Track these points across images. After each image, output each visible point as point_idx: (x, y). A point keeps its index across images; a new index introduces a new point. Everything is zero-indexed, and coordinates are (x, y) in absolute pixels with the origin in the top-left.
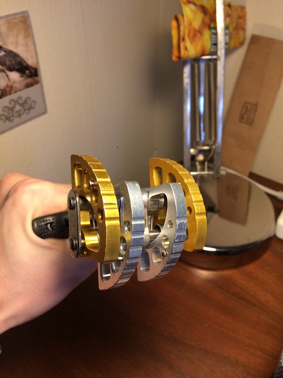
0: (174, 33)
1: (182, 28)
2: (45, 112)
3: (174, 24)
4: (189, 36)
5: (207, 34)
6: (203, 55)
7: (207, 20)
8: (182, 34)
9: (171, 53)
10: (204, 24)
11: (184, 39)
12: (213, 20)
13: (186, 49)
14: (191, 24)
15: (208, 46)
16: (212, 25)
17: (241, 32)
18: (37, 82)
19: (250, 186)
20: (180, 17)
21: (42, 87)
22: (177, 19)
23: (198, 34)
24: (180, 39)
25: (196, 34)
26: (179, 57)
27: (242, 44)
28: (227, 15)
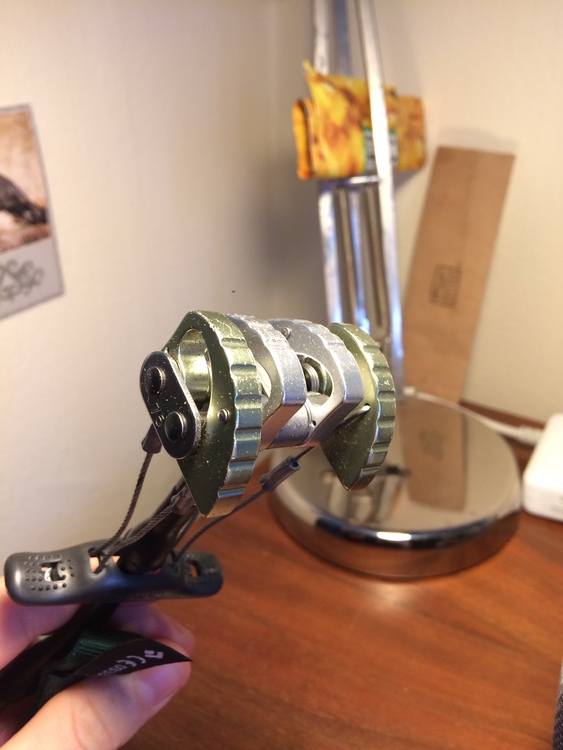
1: (312, 121)
2: (59, 292)
3: (297, 114)
4: (325, 134)
5: (357, 137)
6: (353, 174)
7: (356, 113)
8: (312, 130)
9: (294, 166)
10: (349, 118)
11: (316, 140)
12: (366, 113)
13: (321, 157)
14: (327, 116)
15: (361, 159)
16: (365, 123)
17: (418, 144)
18: (46, 235)
19: (465, 421)
20: (307, 103)
21: (55, 245)
22: (302, 106)
23: (342, 137)
24: (310, 140)
25: (337, 134)
26: (311, 173)
27: (421, 164)
28: (391, 110)
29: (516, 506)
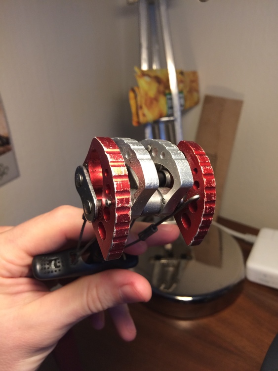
0: (132, 103)
1: (139, 98)
2: (17, 175)
3: (131, 95)
4: (146, 104)
5: (163, 101)
6: (161, 116)
7: (162, 88)
8: (139, 103)
9: (131, 119)
10: (159, 92)
11: (141, 107)
13: (144, 115)
14: (146, 94)
15: (165, 109)
16: (167, 92)
17: (195, 94)
18: (9, 150)
20: (136, 89)
21: (14, 154)
22: (133, 91)
23: (155, 102)
24: (139, 108)
25: (152, 102)
26: (139, 122)
27: (197, 103)
28: (179, 81)
29: (243, 277)
